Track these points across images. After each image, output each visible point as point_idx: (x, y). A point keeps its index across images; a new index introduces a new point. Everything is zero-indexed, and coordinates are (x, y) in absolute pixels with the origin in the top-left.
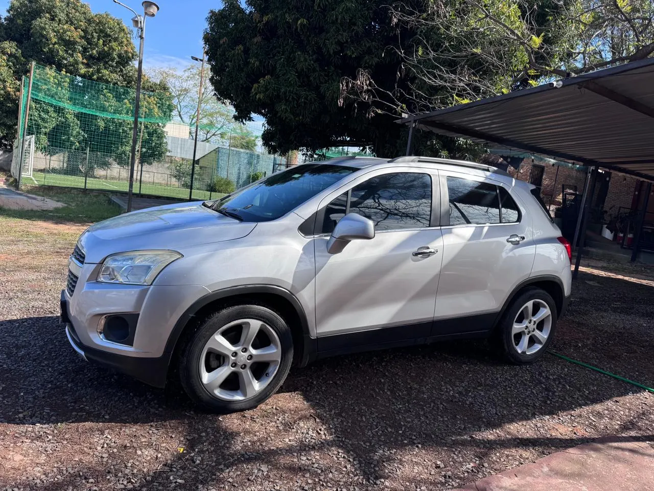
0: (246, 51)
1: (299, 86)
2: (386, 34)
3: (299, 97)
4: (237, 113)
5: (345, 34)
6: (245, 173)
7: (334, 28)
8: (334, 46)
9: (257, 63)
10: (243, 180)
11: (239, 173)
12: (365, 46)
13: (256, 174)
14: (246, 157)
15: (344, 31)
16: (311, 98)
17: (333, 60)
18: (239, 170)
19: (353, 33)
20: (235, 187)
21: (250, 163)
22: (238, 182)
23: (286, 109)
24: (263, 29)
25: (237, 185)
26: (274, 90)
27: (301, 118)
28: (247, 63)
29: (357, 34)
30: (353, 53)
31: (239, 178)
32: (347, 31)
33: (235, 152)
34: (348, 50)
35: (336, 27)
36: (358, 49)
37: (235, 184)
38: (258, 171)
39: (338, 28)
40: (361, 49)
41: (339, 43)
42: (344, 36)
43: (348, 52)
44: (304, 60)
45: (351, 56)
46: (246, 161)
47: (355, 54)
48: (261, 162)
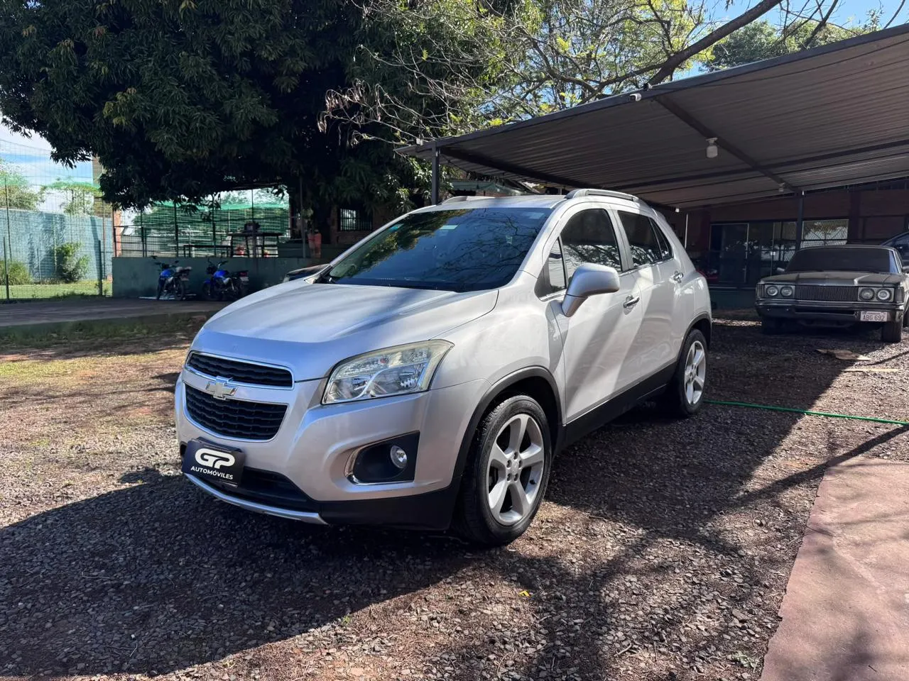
0: (80, 48)
1: (188, 104)
2: (311, 28)
3: (190, 120)
4: (55, 150)
5: (258, 26)
6: (42, 248)
7: (240, 17)
8: (242, 44)
9: (104, 70)
10: (41, 259)
11: (32, 248)
12: (287, 43)
13: (63, 248)
14: (40, 220)
15: (256, 22)
16: (210, 122)
17: (240, 65)
18: (31, 243)
19: (269, 26)
20: (27, 271)
21: (48, 231)
22: (31, 263)
23: (171, 139)
24: (106, 15)
25: (31, 269)
26: (145, 109)
27: (195, 150)
28: (83, 69)
29: (274, 27)
30: (271, 54)
31: (32, 256)
32: (259, 22)
33: (18, 214)
34: (262, 49)
35: (244, 15)
36: (277, 49)
37: (27, 266)
38: (66, 242)
39: (247, 18)
40: (280, 49)
41: (250, 40)
42: (257, 30)
43: (263, 52)
44: (194, 64)
45: (267, 58)
46: (41, 227)
47: (273, 56)
48: (68, 227)
